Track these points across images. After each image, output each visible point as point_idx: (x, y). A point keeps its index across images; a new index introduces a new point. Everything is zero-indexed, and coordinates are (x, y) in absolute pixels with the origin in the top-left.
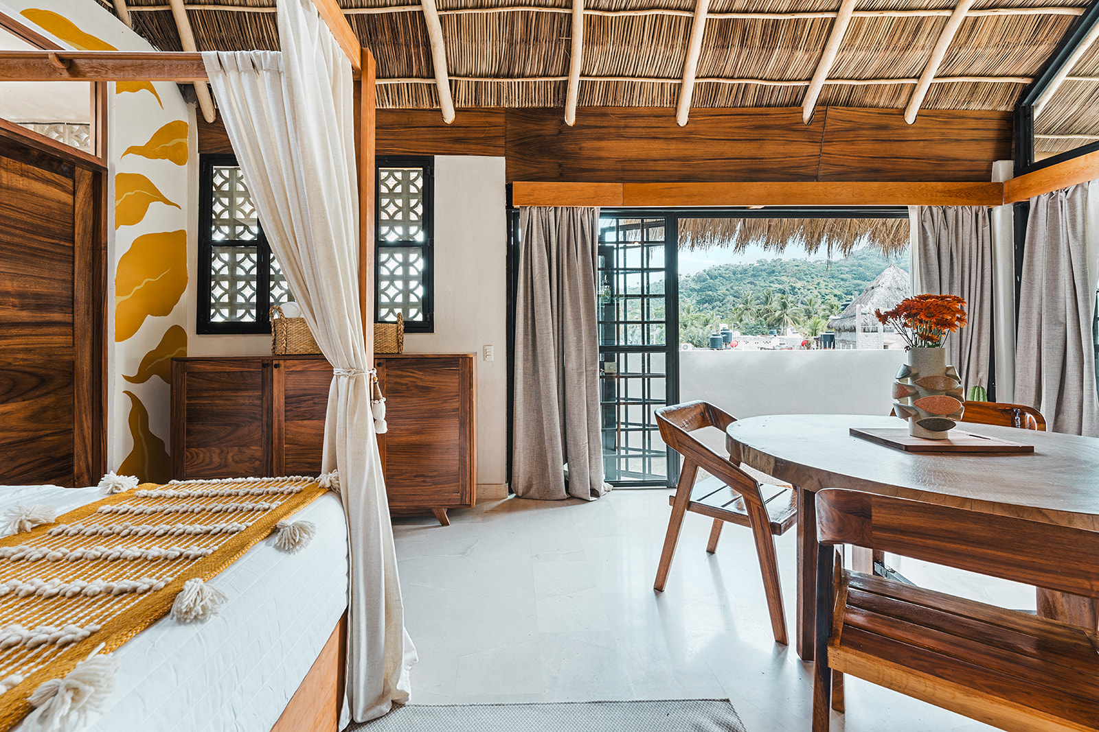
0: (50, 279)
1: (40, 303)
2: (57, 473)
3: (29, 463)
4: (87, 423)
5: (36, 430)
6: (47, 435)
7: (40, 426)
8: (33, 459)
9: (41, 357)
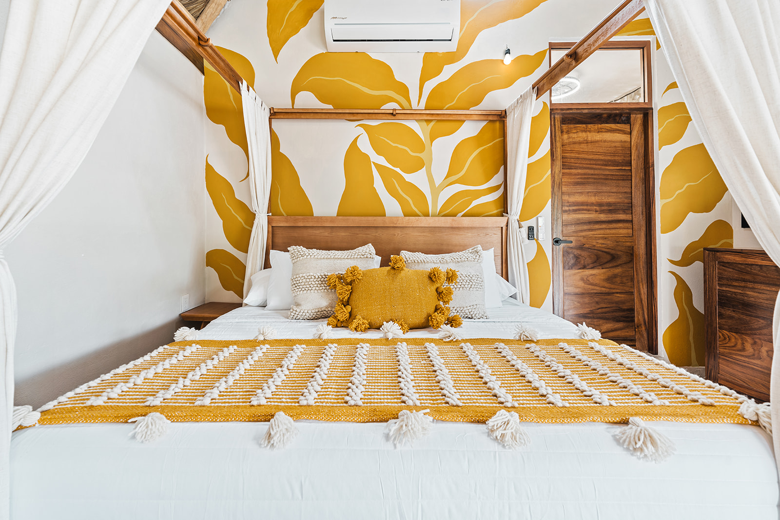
0: (616, 193)
1: (612, 208)
2: (624, 319)
3: (606, 308)
4: (644, 290)
5: (611, 288)
6: (617, 293)
7: (612, 286)
8: (609, 306)
9: (611, 243)
